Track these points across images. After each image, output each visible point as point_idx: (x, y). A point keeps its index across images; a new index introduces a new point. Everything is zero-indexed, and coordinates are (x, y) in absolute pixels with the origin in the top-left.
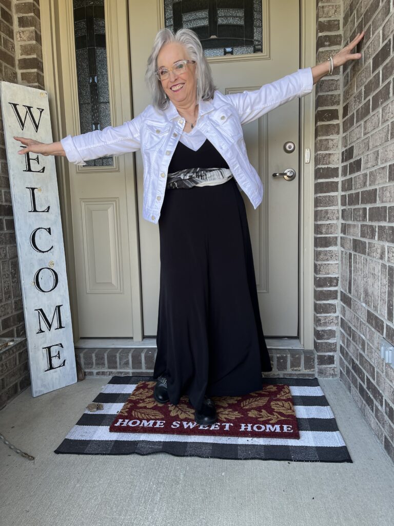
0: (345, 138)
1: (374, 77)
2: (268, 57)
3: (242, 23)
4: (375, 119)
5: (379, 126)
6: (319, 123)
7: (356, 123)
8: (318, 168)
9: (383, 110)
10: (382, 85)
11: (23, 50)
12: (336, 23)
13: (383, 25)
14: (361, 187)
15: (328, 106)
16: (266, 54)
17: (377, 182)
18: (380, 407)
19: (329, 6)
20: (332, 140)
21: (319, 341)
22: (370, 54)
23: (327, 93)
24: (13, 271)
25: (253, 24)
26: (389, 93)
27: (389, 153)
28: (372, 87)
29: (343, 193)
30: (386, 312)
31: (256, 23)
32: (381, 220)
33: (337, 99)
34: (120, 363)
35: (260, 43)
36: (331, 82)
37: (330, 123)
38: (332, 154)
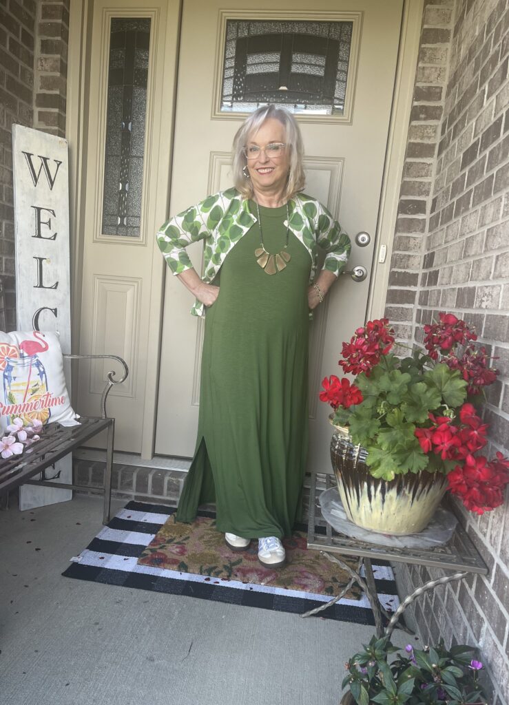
0: (429, 238)
1: (461, 176)
2: (349, 121)
3: (321, 73)
4: (455, 228)
6: (402, 216)
7: (440, 225)
8: (393, 272)
9: (462, 220)
10: (466, 191)
11: (43, 83)
12: (438, 90)
14: (434, 306)
15: (415, 195)
16: (346, 118)
19: (432, 67)
20: (415, 238)
22: (462, 145)
23: (414, 179)
25: (336, 76)
26: (469, 203)
27: (460, 274)
28: (458, 187)
29: (419, 307)
31: (340, 76)
33: (426, 188)
34: (122, 483)
35: (341, 103)
36: (422, 166)
37: (415, 217)
38: (413, 256)
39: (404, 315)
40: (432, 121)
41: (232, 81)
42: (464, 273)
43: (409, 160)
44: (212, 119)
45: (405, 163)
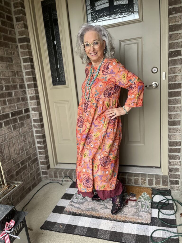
2: (142, 20)
3: (126, 2)
6: (171, 59)
8: (170, 84)
11: (19, 34)
15: (175, 48)
16: (140, 19)
20: (178, 68)
21: (170, 173)
23: (174, 41)
24: (24, 139)
25: (133, 3)
31: (135, 2)
33: (180, 44)
36: (177, 35)
37: (176, 58)
38: (178, 75)
39: (177, 102)
40: (178, 14)
41: (90, 15)
43: (171, 33)
45: (169, 35)
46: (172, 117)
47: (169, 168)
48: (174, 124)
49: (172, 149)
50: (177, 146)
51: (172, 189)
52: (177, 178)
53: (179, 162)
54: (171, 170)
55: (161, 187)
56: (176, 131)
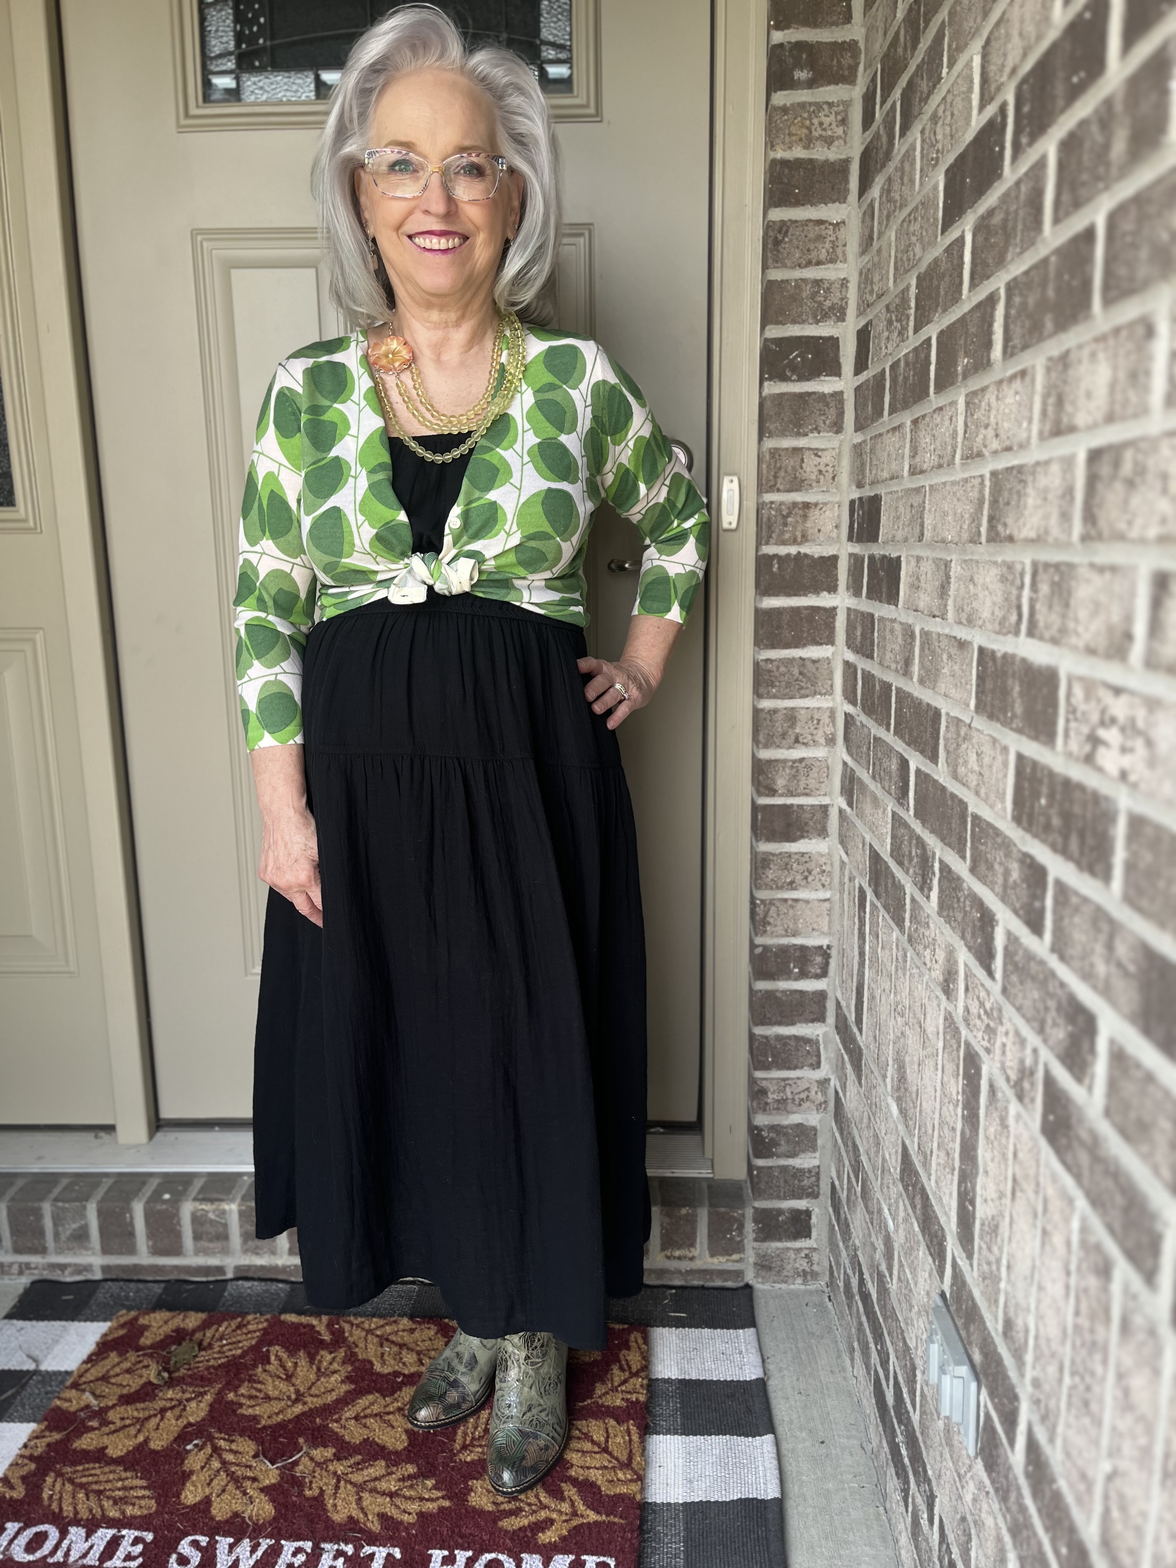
0: (858, 450)
1: (947, 250)
2: (592, 111)
4: (944, 430)
5: (951, 463)
6: (773, 389)
7: (890, 414)
8: (765, 556)
9: (967, 404)
10: (969, 298)
13: (985, 34)
14: (897, 671)
15: (803, 322)
16: (584, 102)
17: (942, 687)
18: (924, 1522)
20: (817, 452)
21: (760, 1162)
22: (940, 146)
23: (798, 274)
26: (988, 345)
27: (981, 595)
28: (938, 287)
29: (851, 657)
30: (953, 1204)
32: (949, 845)
33: (835, 296)
34: (57, 1235)
35: (563, 56)
36: (817, 228)
37: (810, 390)
38: (816, 505)
40: (831, 88)
41: (228, 11)
42: (999, 598)
43: (778, 214)
44: (181, 129)
45: (768, 226)
46: (780, 783)
47: (756, 1128)
48: (789, 825)
49: (776, 998)
50: (804, 975)
51: (770, 1269)
52: (800, 1198)
53: (814, 1088)
54: (763, 1138)
55: (698, 1264)
56: (799, 877)
